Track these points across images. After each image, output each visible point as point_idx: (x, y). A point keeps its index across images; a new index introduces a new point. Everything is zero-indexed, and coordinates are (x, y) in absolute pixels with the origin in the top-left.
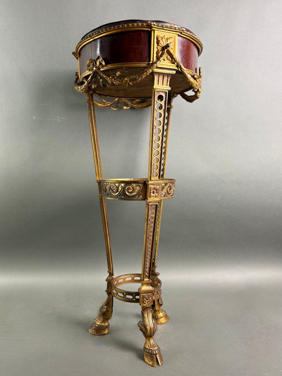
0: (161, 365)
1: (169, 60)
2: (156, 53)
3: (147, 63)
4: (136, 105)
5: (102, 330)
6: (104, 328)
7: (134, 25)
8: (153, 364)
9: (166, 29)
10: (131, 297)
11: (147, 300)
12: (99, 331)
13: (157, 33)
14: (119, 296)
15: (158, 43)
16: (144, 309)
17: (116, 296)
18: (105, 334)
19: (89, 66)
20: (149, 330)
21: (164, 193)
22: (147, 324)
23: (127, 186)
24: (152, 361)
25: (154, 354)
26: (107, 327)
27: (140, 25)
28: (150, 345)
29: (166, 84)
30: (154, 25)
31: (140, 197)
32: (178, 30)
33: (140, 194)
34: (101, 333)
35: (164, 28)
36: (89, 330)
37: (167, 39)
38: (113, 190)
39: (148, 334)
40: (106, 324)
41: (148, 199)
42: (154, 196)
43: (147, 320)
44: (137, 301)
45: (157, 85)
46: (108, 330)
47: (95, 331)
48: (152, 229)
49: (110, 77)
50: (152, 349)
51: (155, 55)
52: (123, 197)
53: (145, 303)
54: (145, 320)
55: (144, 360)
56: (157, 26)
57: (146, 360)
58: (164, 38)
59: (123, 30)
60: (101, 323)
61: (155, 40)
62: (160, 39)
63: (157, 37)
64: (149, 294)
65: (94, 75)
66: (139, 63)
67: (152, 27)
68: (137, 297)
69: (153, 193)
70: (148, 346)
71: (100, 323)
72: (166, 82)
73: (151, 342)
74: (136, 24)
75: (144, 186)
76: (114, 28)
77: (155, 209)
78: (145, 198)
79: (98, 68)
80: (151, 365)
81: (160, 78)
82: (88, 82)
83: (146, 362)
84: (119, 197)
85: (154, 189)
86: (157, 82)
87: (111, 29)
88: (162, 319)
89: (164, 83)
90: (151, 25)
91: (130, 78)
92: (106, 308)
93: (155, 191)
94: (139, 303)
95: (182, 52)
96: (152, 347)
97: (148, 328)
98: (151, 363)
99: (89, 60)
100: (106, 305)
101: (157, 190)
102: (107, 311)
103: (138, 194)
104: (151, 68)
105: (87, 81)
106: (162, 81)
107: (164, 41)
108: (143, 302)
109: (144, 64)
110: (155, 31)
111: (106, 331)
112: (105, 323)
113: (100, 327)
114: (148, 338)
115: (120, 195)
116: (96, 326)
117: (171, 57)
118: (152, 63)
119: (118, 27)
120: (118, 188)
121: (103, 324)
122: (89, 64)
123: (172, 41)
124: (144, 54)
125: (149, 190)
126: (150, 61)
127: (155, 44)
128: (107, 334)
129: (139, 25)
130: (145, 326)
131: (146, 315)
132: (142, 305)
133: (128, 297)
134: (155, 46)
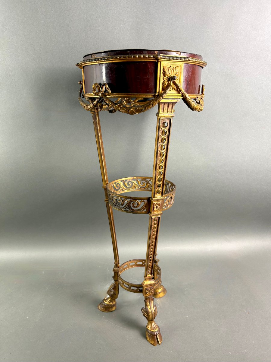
0: (161, 343)
1: (175, 89)
2: (162, 85)
3: (153, 94)
4: (138, 103)
5: (110, 308)
6: (112, 307)
7: (140, 57)
8: (154, 343)
9: (173, 60)
10: (135, 289)
11: (149, 291)
12: (107, 309)
13: (164, 64)
14: (125, 286)
15: (164, 74)
16: (146, 299)
17: (122, 285)
18: (113, 311)
19: (95, 90)
20: (150, 317)
21: (166, 204)
22: (149, 311)
23: (132, 201)
24: (153, 341)
25: (155, 335)
26: (114, 305)
27: (147, 57)
28: (152, 327)
29: (171, 110)
30: (161, 58)
31: (144, 211)
32: (185, 60)
33: (145, 208)
34: (109, 310)
35: (171, 60)
36: (99, 307)
37: (173, 69)
38: (119, 203)
39: (150, 319)
40: (114, 303)
41: (151, 213)
42: (157, 210)
43: (149, 308)
44: (141, 291)
45: (162, 112)
46: (115, 307)
47: (104, 309)
48: (154, 237)
49: (117, 106)
50: (154, 331)
51: (161, 86)
52: (128, 210)
53: (147, 294)
54: (147, 308)
55: (147, 339)
56: (163, 59)
57: (148, 339)
58: (170, 68)
59: (129, 61)
60: (110, 302)
61: (162, 71)
62: (166, 71)
63: (163, 68)
64: (151, 286)
65: (100, 100)
66: (146, 94)
67: (159, 60)
68: (141, 289)
69: (156, 208)
70: (150, 328)
71: (108, 302)
72: (171, 109)
73: (153, 326)
74: (143, 56)
75: (148, 202)
76: (121, 58)
77: (157, 220)
78: (149, 211)
79: (104, 95)
80: (152, 344)
81: (165, 106)
82: (93, 105)
83: (148, 341)
84: (125, 209)
85: (157, 204)
86: (162, 110)
87: (117, 58)
88: (161, 294)
89: (169, 110)
90: (158, 58)
91: (136, 108)
92: (114, 292)
93: (158, 206)
94: (142, 294)
95: (187, 78)
96: (153, 329)
97: (150, 314)
98: (152, 343)
99: (95, 84)
100: (113, 289)
101: (159, 205)
102: (115, 294)
103: (143, 208)
104: (157, 101)
105: (93, 103)
106: (167, 108)
107: (170, 71)
108: (146, 294)
109: (150, 95)
110: (162, 63)
111: (114, 308)
112: (112, 303)
113: (109, 306)
114: (150, 321)
115: (125, 208)
116: (105, 304)
117: (176, 87)
118: (158, 94)
119: (124, 57)
120: (123, 202)
121: (111, 303)
122: (94, 88)
123: (178, 71)
124: (150, 85)
125: (153, 205)
126: (156, 92)
127: (161, 76)
128: (114, 310)
129: (145, 57)
130: (148, 313)
131: (148, 303)
132: (145, 296)
133: (132, 288)
134: (161, 77)
